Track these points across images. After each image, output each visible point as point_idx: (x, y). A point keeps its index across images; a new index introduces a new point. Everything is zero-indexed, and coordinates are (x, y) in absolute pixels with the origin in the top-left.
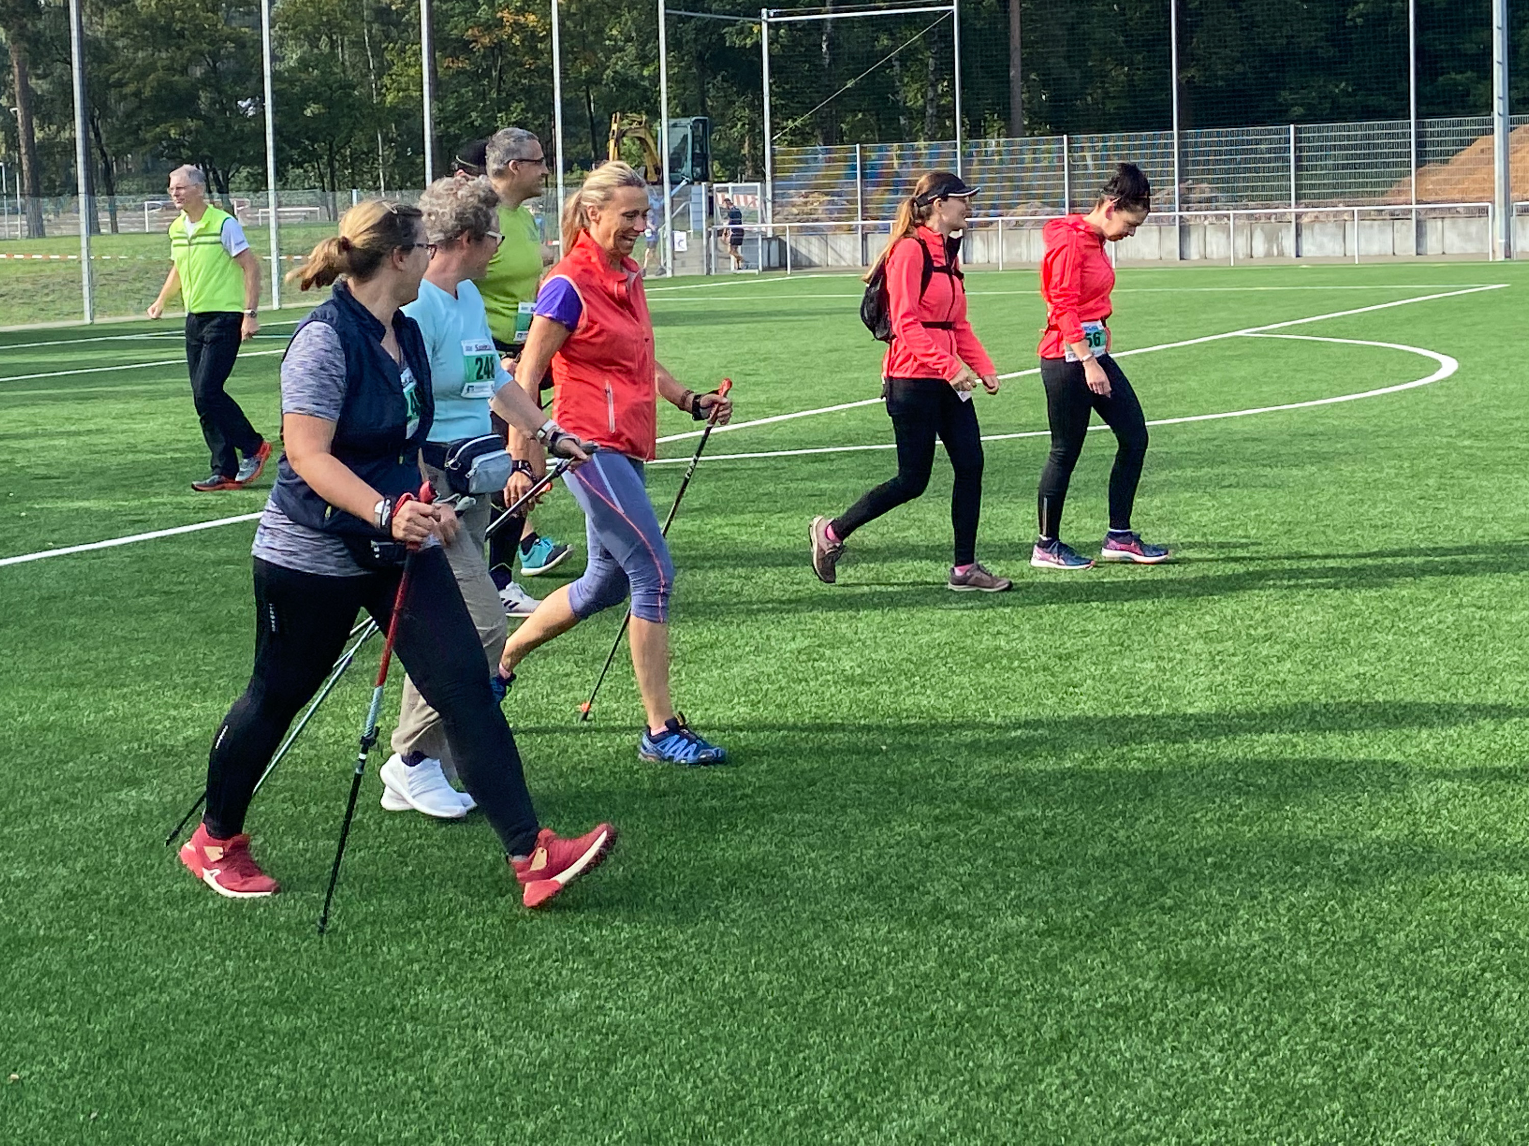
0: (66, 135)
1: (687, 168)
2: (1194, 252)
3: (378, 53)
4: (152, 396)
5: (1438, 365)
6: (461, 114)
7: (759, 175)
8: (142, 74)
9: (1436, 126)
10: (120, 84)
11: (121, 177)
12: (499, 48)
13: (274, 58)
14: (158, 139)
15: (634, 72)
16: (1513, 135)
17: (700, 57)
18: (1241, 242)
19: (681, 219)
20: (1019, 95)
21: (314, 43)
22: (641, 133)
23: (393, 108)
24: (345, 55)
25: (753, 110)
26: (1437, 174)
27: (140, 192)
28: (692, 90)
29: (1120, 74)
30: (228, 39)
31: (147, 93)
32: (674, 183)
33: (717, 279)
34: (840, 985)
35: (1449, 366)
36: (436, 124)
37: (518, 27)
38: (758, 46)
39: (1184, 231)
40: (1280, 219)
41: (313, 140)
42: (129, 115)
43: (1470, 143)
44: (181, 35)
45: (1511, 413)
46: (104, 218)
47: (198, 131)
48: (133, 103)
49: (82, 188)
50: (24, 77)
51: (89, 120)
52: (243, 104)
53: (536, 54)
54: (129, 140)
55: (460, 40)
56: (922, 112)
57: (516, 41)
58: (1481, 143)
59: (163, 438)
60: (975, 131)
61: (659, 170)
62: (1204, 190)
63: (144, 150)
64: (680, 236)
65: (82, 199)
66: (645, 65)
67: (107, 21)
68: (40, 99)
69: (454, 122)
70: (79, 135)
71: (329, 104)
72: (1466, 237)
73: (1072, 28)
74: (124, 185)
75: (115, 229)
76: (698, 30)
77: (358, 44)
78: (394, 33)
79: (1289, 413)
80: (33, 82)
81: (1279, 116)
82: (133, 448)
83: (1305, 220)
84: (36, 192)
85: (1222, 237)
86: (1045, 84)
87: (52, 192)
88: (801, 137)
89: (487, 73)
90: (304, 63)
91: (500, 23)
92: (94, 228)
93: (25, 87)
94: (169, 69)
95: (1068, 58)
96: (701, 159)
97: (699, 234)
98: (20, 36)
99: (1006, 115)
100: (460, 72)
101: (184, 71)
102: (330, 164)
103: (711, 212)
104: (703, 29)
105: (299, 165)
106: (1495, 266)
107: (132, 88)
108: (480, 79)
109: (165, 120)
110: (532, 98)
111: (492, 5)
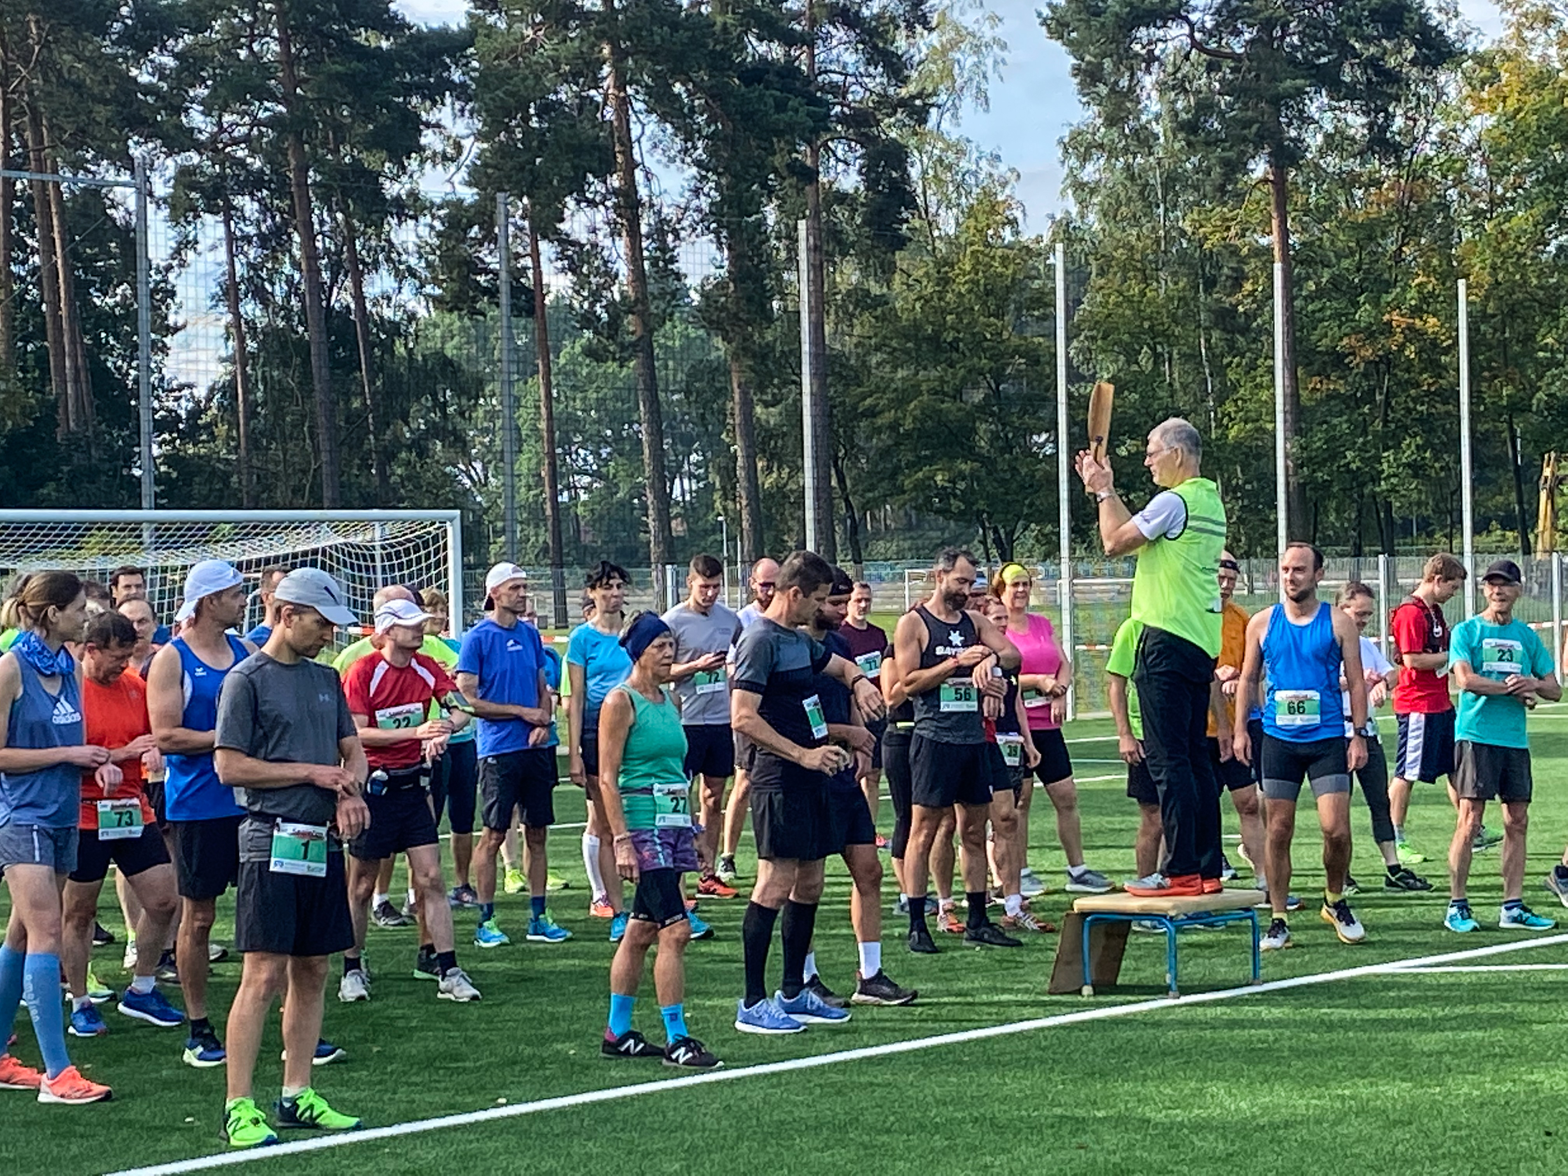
3: (1219, 371)
8: (901, 401)
10: (871, 413)
11: (872, 537)
12: (1386, 362)
14: (918, 486)
21: (1132, 356)
23: (1238, 444)
24: (1173, 373)
27: (900, 555)
30: (1016, 351)
31: (908, 424)
37: (1413, 334)
42: (885, 453)
44: (954, 346)
47: (974, 476)
48: (889, 438)
50: (747, 406)
52: (1030, 439)
53: (1436, 370)
55: (1332, 352)
57: (1410, 351)
63: (903, 499)
67: (857, 331)
68: (765, 435)
69: (1322, 464)
74: (880, 548)
77: (1193, 357)
78: (1241, 343)
80: (759, 410)
89: (1369, 398)
90: (1117, 384)
91: (1388, 329)
93: (748, 414)
94: (935, 392)
98: (745, 349)
100: (1333, 396)
101: (957, 395)
107: (889, 416)
108: (1358, 405)
109: (930, 460)
110: (1431, 431)
111: (1376, 304)
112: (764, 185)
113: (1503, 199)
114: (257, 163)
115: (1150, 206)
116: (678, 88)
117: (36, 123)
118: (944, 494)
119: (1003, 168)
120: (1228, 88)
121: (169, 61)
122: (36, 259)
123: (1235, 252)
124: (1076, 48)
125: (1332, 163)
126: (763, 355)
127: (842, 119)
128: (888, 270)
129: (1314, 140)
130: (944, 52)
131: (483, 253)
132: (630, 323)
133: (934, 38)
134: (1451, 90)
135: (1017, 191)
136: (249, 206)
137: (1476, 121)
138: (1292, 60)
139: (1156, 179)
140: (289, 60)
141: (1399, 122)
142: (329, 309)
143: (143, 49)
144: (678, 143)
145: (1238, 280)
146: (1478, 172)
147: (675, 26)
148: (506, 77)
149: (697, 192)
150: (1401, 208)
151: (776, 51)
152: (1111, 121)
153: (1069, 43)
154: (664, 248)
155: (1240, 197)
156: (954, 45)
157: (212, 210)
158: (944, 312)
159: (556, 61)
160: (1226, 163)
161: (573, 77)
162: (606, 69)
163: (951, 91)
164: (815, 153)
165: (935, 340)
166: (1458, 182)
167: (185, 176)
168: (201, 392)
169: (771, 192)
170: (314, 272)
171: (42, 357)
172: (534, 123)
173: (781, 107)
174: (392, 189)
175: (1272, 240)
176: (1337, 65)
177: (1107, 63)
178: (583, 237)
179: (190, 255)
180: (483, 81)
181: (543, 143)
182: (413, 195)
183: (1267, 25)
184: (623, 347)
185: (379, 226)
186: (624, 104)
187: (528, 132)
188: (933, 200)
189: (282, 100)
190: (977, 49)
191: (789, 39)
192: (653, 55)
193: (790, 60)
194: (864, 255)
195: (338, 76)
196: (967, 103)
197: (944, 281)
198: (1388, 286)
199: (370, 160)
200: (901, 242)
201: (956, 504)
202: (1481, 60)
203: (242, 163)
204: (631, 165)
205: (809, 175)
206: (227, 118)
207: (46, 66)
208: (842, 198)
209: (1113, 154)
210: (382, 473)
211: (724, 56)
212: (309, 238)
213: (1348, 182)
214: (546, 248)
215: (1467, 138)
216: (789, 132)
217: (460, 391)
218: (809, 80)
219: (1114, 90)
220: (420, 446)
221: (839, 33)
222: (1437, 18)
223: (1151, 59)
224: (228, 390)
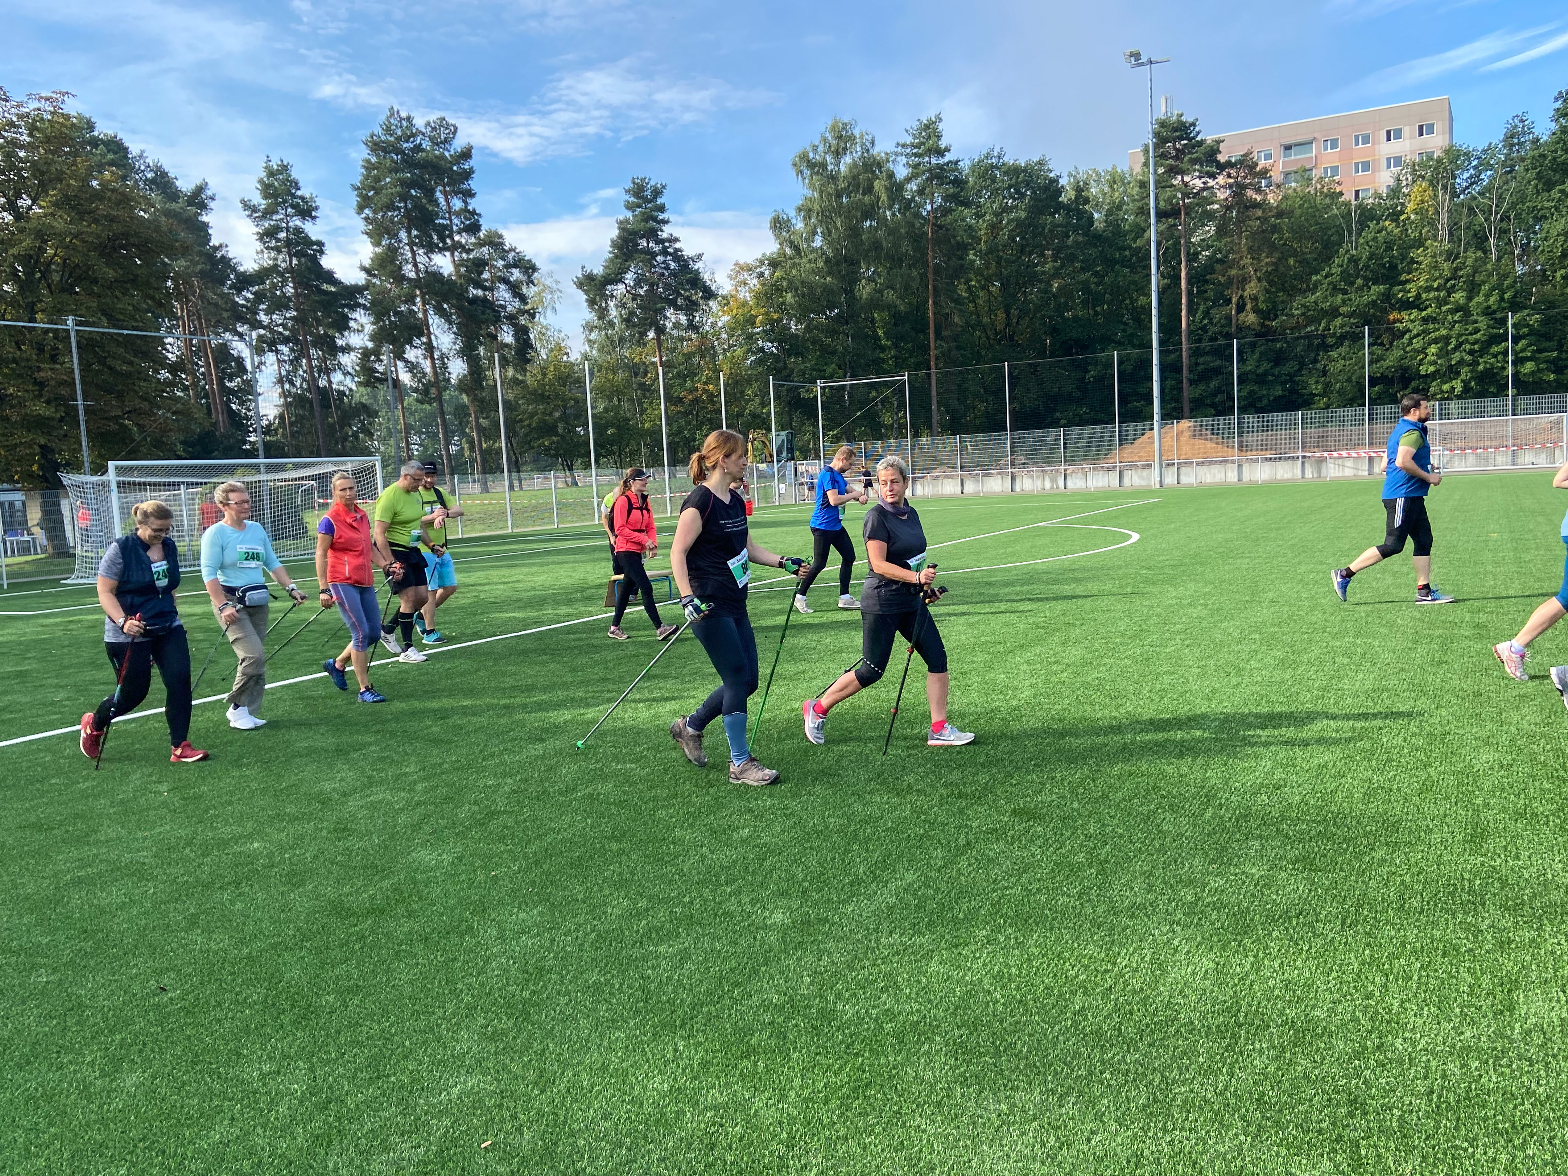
0: (497, 445)
1: (785, 454)
2: (1018, 488)
3: (641, 404)
4: (542, 565)
5: (1130, 537)
6: (679, 432)
7: (817, 457)
8: (532, 416)
9: (1127, 427)
10: (521, 421)
11: (523, 464)
12: (696, 401)
13: (592, 408)
14: (539, 446)
15: (758, 411)
16: (1163, 431)
17: (789, 403)
18: (1039, 483)
19: (782, 478)
20: (936, 417)
21: (611, 400)
22: (763, 439)
23: (648, 429)
24: (625, 405)
25: (814, 426)
26: (1128, 449)
27: (532, 471)
28: (786, 418)
29: (982, 406)
30: (571, 399)
31: (534, 425)
32: (779, 461)
33: (800, 505)
34: (867, 822)
35: (1135, 537)
36: (668, 436)
37: (705, 391)
38: (816, 397)
39: (1013, 478)
40: (1057, 471)
41: (612, 445)
42: (526, 435)
43: (1143, 434)
44: (549, 397)
45: (1164, 558)
46: (516, 483)
47: (558, 442)
48: (527, 430)
49: (506, 470)
50: (477, 419)
51: (508, 438)
52: (578, 429)
53: (713, 403)
54: (526, 447)
55: (678, 397)
56: (892, 426)
57: (704, 397)
58: (1148, 434)
59: (547, 584)
60: (916, 435)
61: (771, 456)
62: (1022, 459)
63: (532, 451)
64: (782, 486)
65: (506, 474)
66: (763, 407)
68: (485, 429)
70: (503, 445)
71: (618, 428)
72: (1142, 478)
73: (959, 386)
74: (524, 468)
75: (521, 488)
76: (788, 391)
77: (631, 400)
78: (648, 394)
79: (1063, 560)
80: (481, 420)
81: (1055, 424)
82: (534, 589)
83: (1068, 472)
84: (484, 472)
85: (1030, 481)
86: (948, 412)
87: (492, 471)
88: (837, 439)
89: (691, 413)
90: (606, 410)
91: (696, 389)
92: (512, 488)
93: (477, 422)
94: (543, 413)
95: (958, 399)
96: (791, 450)
97: (790, 484)
98: (475, 399)
99: (930, 427)
100: (678, 412)
101: (551, 414)
102: (620, 456)
103: (796, 475)
104: (790, 390)
105: (605, 457)
106: (1155, 491)
107: (526, 423)
108: (688, 415)
109: (543, 437)
110: (711, 424)
111: (692, 381)
112: (479, 340)
113: (733, 346)
114: (287, 333)
115: (615, 348)
116: (445, 306)
117: (199, 319)
118: (548, 449)
119: (562, 335)
120: (639, 307)
121: (251, 296)
122: (202, 370)
123: (644, 363)
124: (586, 292)
125: (675, 333)
126: (482, 401)
127: (505, 317)
128: (525, 370)
129: (669, 325)
130: (540, 293)
131: (377, 366)
132: (433, 391)
133: (536, 289)
134: (714, 308)
135: (568, 343)
136: (284, 349)
137: (723, 318)
138: (661, 297)
139: (616, 338)
140: (297, 295)
141: (697, 319)
142: (318, 387)
143: (239, 291)
144: (447, 326)
145: (646, 373)
146: (724, 336)
147: (443, 284)
148: (381, 302)
149: (455, 343)
150: (700, 347)
151: (480, 293)
152: (599, 318)
153: (584, 291)
154: (444, 364)
155: (645, 345)
156: (543, 291)
157: (272, 351)
158: (544, 385)
159: (400, 296)
160: (640, 333)
161: (406, 302)
162: (418, 299)
163: (543, 307)
164: (496, 329)
165: (542, 395)
166: (718, 339)
167: (260, 338)
168: (271, 418)
169: (481, 344)
170: (312, 373)
171: (208, 405)
172: (393, 319)
173: (483, 313)
174: (340, 342)
175: (657, 359)
176: (675, 299)
177: (598, 298)
178: (413, 360)
179: (263, 368)
180: (373, 303)
181: (396, 326)
182: (347, 344)
183: (651, 285)
184: (431, 399)
185: (335, 356)
186: (425, 312)
187: (390, 321)
188: (538, 346)
189: (296, 310)
190: (552, 293)
191: (485, 289)
192: (436, 294)
193: (485, 296)
194: (515, 367)
195: (317, 301)
196: (549, 312)
197: (544, 375)
198: (696, 375)
199: (330, 332)
200: (528, 361)
201: (552, 452)
202: (724, 297)
203: (281, 333)
204: (429, 333)
205: (495, 337)
206: (274, 317)
207: (201, 297)
208: (507, 345)
209: (600, 329)
210: (343, 446)
211: (461, 294)
212: (310, 360)
213: (681, 339)
214: (398, 363)
215: (720, 324)
216: (486, 322)
217: (369, 416)
218: (492, 303)
219: (600, 307)
220: (355, 435)
221: (502, 287)
222: (708, 283)
223: (612, 296)
224: (281, 417)
